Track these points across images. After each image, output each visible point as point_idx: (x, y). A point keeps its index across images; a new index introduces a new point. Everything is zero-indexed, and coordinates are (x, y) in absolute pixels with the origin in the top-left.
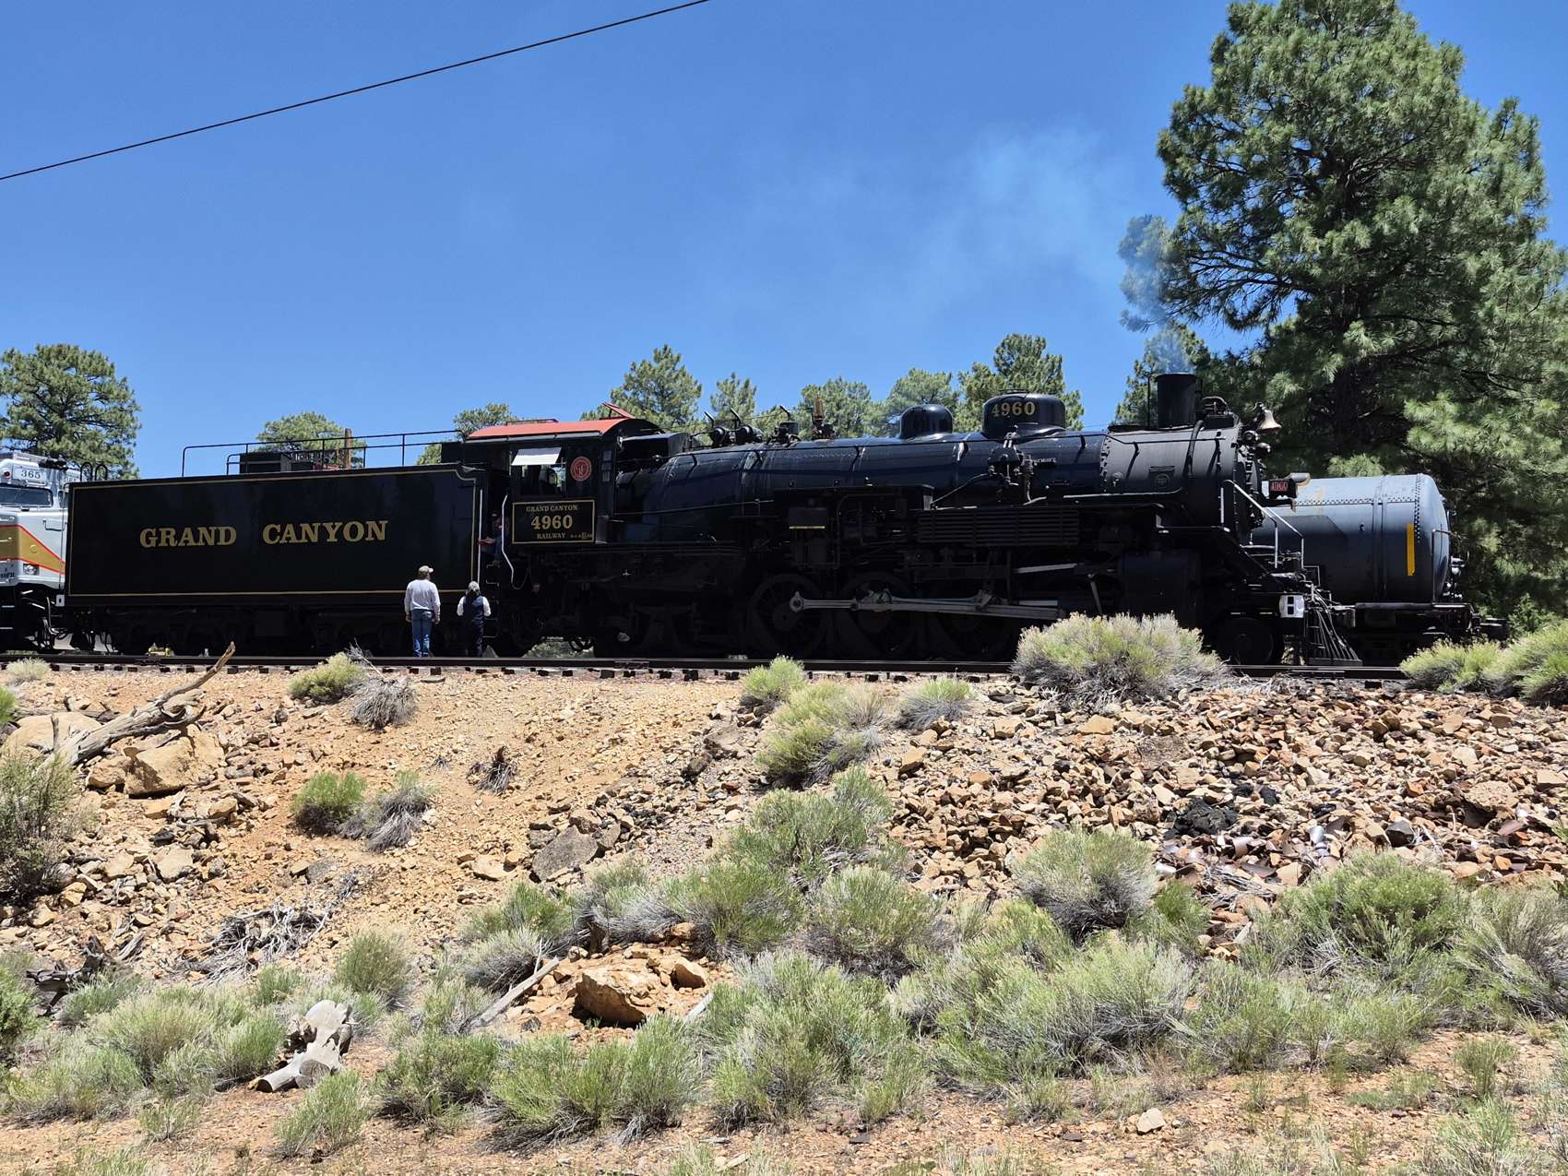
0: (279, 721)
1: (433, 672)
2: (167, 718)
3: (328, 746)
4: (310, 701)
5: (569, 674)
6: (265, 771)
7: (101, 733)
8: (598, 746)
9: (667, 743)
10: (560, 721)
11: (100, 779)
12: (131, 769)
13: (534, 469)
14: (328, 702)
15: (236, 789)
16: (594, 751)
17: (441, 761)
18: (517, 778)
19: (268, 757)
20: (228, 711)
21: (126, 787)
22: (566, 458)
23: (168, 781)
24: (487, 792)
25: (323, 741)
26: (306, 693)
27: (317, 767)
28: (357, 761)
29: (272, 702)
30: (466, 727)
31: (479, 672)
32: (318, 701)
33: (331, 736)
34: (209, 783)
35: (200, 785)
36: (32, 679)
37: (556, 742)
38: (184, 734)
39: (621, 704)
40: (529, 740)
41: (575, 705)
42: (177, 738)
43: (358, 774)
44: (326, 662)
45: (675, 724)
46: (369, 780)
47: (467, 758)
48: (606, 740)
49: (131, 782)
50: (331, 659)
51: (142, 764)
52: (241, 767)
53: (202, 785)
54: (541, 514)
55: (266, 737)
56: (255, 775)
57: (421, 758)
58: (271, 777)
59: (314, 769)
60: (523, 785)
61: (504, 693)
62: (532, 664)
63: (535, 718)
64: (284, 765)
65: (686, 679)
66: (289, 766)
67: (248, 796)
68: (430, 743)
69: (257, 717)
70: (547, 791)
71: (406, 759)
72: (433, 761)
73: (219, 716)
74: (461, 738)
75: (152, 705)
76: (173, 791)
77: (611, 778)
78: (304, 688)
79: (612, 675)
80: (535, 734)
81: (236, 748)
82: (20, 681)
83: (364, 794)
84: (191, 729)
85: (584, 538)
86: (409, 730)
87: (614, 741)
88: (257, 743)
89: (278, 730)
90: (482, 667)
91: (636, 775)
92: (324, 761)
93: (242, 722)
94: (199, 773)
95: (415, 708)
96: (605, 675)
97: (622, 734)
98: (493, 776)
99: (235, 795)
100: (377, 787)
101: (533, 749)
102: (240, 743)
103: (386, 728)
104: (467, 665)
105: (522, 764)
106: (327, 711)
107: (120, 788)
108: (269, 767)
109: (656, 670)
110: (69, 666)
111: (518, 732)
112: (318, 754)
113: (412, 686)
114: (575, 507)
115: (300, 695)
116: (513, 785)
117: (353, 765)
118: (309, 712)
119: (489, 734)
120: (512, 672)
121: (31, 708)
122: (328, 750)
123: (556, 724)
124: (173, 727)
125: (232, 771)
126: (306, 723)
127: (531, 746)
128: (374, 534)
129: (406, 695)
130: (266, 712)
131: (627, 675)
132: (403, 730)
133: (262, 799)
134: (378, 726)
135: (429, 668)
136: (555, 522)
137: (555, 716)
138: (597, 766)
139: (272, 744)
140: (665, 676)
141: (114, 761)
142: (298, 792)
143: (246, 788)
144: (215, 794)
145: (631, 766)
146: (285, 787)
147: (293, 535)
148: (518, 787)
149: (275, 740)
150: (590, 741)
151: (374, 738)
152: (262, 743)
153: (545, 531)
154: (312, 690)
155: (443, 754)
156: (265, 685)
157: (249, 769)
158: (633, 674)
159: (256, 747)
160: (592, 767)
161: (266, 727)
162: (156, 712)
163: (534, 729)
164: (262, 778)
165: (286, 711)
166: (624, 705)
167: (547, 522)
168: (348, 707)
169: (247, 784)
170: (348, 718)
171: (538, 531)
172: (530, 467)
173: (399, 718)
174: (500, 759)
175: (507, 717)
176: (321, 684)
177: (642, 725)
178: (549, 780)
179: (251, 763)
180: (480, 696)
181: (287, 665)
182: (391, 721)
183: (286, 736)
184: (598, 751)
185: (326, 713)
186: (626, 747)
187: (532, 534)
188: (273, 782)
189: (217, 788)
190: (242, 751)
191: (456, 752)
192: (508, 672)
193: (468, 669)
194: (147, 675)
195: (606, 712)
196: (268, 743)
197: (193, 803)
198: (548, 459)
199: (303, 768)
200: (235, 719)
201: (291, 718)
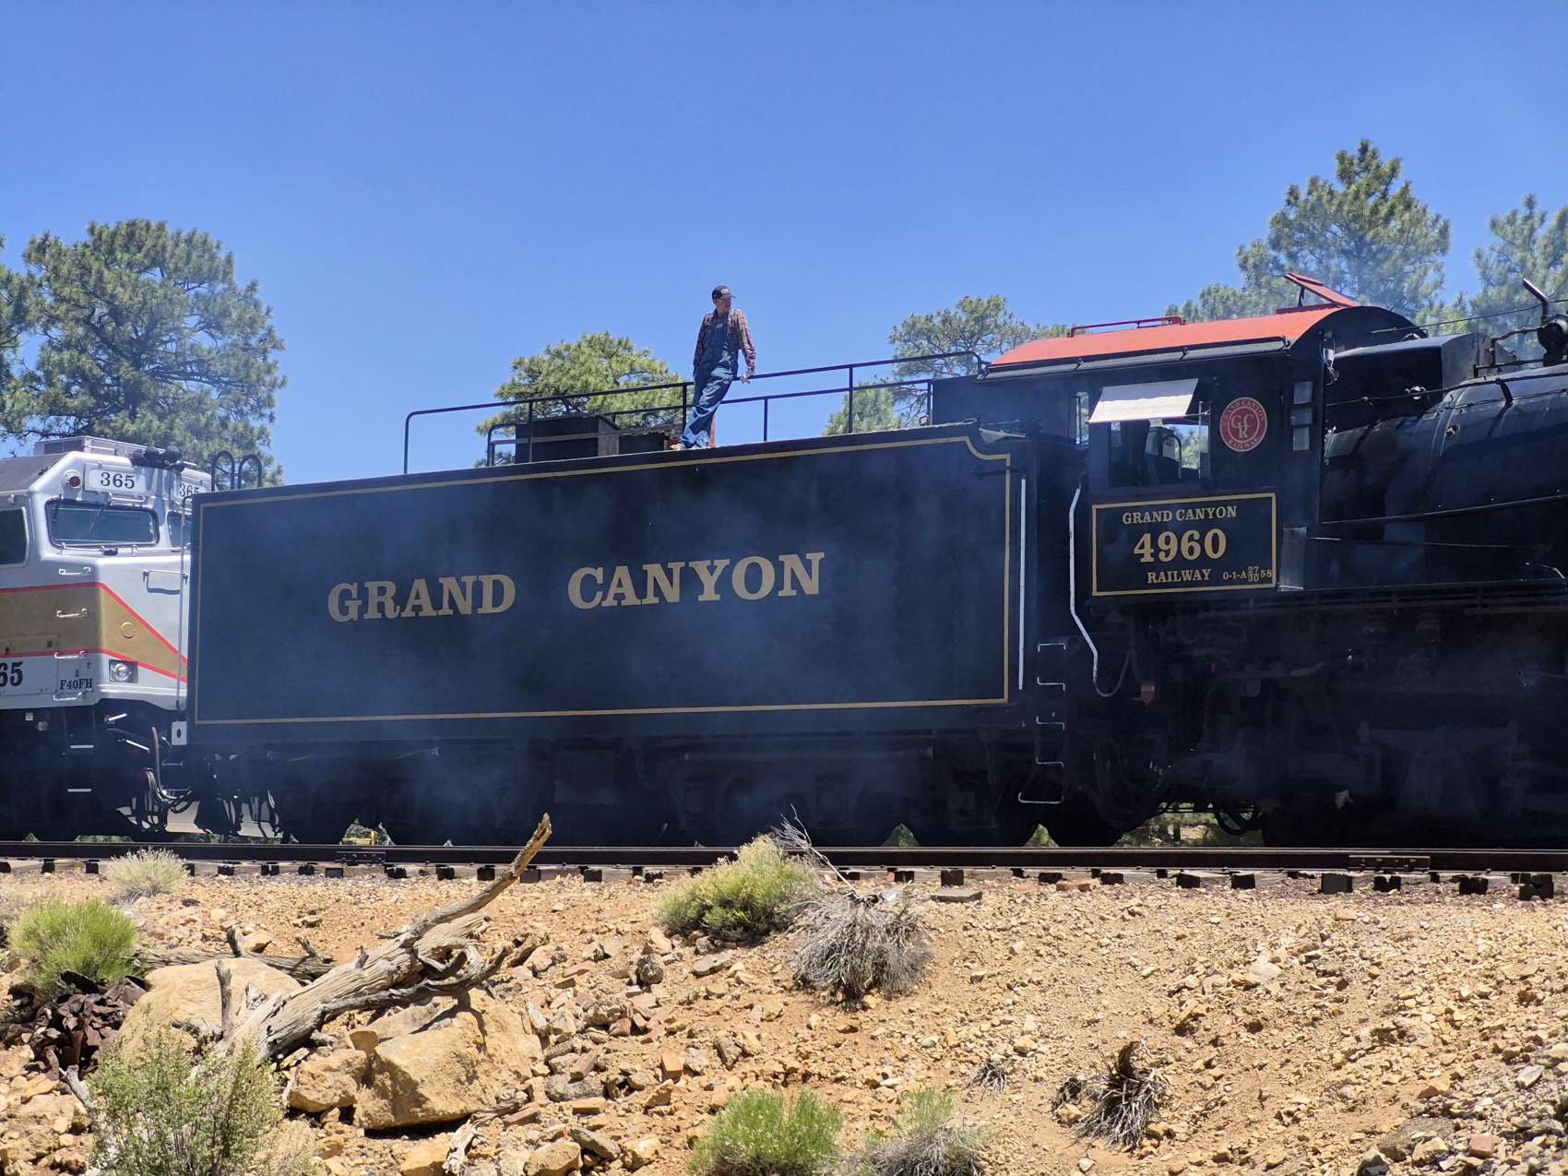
0: (645, 982)
1: (947, 880)
2: (428, 971)
3: (751, 1035)
4: (703, 941)
5: (1247, 883)
6: (628, 1086)
7: (306, 1002)
8: (1347, 1044)
9: (1512, 1040)
10: (1249, 987)
11: (312, 1096)
12: (365, 1078)
13: (1137, 429)
14: (740, 943)
15: (575, 1123)
16: (1338, 1057)
17: (991, 1073)
18: (1165, 1113)
19: (628, 1056)
20: (538, 958)
21: (358, 1114)
22: (1208, 404)
23: (441, 1102)
24: (1100, 1143)
25: (740, 1027)
26: (696, 924)
27: (733, 1080)
28: (814, 1068)
29: (627, 940)
30: (1038, 999)
31: (1045, 879)
32: (721, 940)
33: (756, 1014)
34: (516, 1108)
35: (501, 1113)
36: (155, 890)
37: (1244, 1034)
38: (464, 1005)
39: (1389, 953)
40: (1181, 1030)
41: (1281, 953)
42: (451, 1013)
43: (823, 1096)
44: (733, 857)
45: (1525, 999)
46: (846, 1109)
47: (1047, 1066)
48: (1365, 1032)
49: (368, 1104)
50: (745, 851)
51: (389, 1067)
52: (577, 1078)
53: (506, 1111)
54: (1155, 529)
55: (623, 1014)
56: (607, 1094)
57: (948, 1064)
58: (640, 1098)
59: (727, 1085)
60: (1180, 1128)
61: (1114, 926)
62: (1159, 863)
63: (1191, 980)
64: (666, 1075)
65: (1525, 896)
66: (675, 1076)
67: (600, 1138)
68: (963, 1032)
69: (600, 972)
70: (1239, 1142)
71: (916, 1067)
72: (974, 1072)
73: (523, 972)
74: (1030, 1023)
75: (391, 946)
76: (451, 1124)
77: (1389, 1120)
78: (692, 913)
79: (1347, 885)
80: (1195, 1017)
81: (565, 1038)
82: (132, 895)
83: (839, 1138)
84: (475, 995)
85: (1251, 580)
86: (916, 1004)
87: (1383, 1036)
88: (605, 1027)
89: (644, 1001)
90: (1050, 869)
91: (1446, 1112)
92: (746, 1066)
93: (571, 983)
94: (497, 1086)
95: (927, 956)
96: (1332, 887)
97: (1399, 1019)
98: (1112, 1106)
99: (575, 1135)
100: (860, 1125)
101: (1195, 1051)
102: (572, 1026)
103: (868, 999)
104: (1017, 864)
105: (1173, 1081)
106: (741, 961)
107: (347, 1115)
108: (636, 1078)
109: (1445, 875)
110: (211, 866)
111: (1156, 1011)
112: (732, 1052)
113: (917, 909)
114: (1232, 512)
115: (684, 927)
116: (1159, 1128)
117: (806, 1076)
118: (704, 964)
119: (1089, 1015)
120: (1118, 879)
121: (161, 950)
122: (752, 1044)
123: (1239, 995)
124: (444, 991)
125: (560, 1084)
126: (700, 986)
127: (1189, 1043)
128: (795, 583)
129: (903, 928)
130: (617, 963)
131: (1381, 886)
132: (904, 1003)
133: (628, 1145)
134: (851, 995)
135: (937, 871)
136: (1188, 546)
137: (1237, 976)
138: (1347, 1090)
139: (636, 1030)
140: (1471, 888)
141: (335, 1060)
142: (699, 1132)
143: (594, 1120)
144: (532, 1132)
145: (1429, 1094)
146: (671, 1121)
147: (628, 589)
148: (1170, 1134)
149: (640, 1023)
150: (1324, 1033)
151: (844, 1020)
152: (616, 1027)
153: (1167, 567)
154: (708, 918)
155: (996, 1057)
156: (607, 906)
157: (594, 1081)
158: (1396, 883)
159: (603, 1035)
160: (1335, 1092)
161: (619, 994)
162: (403, 959)
163: (1191, 1005)
164: (622, 1101)
165: (659, 961)
166: (1392, 953)
167: (1170, 546)
168: (785, 953)
169: (594, 1112)
170: (786, 976)
171: (1149, 567)
172: (1125, 424)
173: (895, 977)
174: (1124, 1072)
175: (1127, 979)
176: (726, 904)
177: (1443, 1001)
178: (1239, 1118)
179: (598, 1068)
180: (1062, 931)
181: (637, 863)
182: (876, 983)
183: (662, 1014)
184: (1349, 1056)
185: (738, 966)
186: (1412, 1049)
187: (1134, 571)
188: (646, 1110)
189: (533, 1119)
190: (578, 1043)
191: (1022, 1052)
192: (1108, 880)
193: (1019, 873)
194: (365, 883)
195: (1355, 968)
196: (627, 1027)
197: (491, 1150)
198: (1167, 405)
199: (704, 1080)
200: (556, 975)
201: (668, 975)
